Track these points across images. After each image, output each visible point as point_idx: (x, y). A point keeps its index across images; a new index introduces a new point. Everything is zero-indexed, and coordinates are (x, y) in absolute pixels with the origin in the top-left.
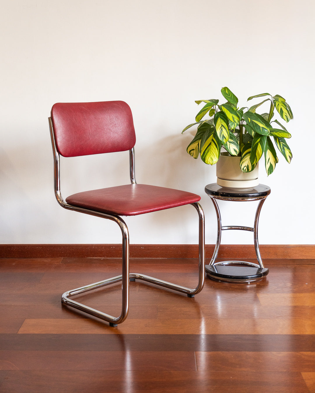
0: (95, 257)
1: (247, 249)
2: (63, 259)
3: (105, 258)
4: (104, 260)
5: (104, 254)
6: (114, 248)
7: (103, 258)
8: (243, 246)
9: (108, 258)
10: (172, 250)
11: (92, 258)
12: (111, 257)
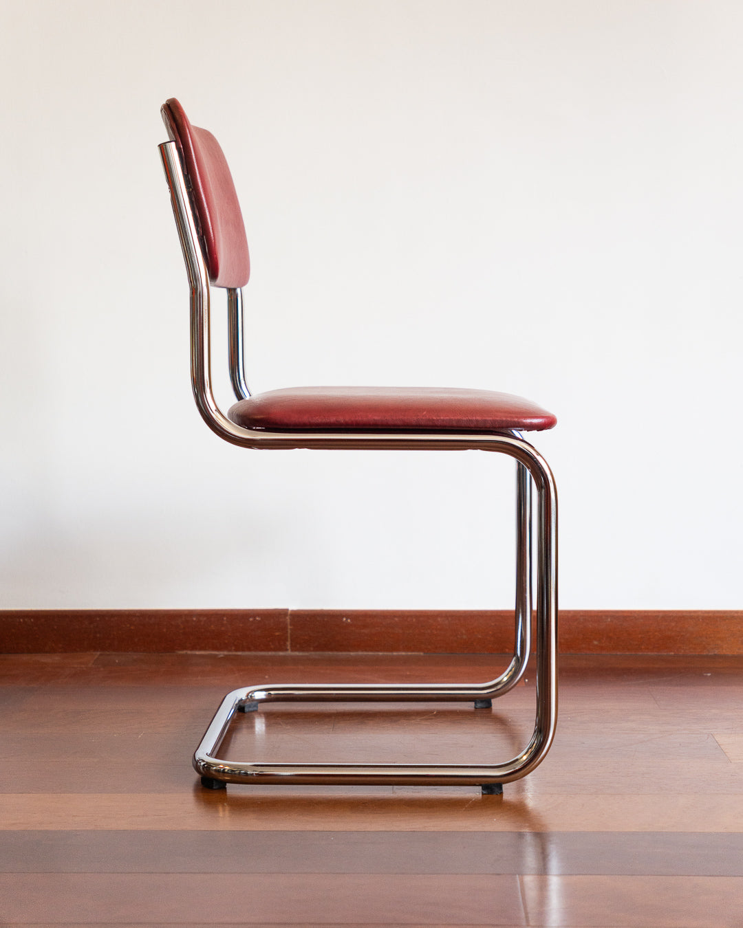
0: (201, 649)
1: (673, 624)
2: (101, 655)
3: (230, 653)
4: (226, 658)
5: (226, 641)
6: (259, 621)
7: (222, 654)
8: (661, 614)
9: (239, 653)
10: (439, 627)
11: (189, 652)
12: (249, 650)
